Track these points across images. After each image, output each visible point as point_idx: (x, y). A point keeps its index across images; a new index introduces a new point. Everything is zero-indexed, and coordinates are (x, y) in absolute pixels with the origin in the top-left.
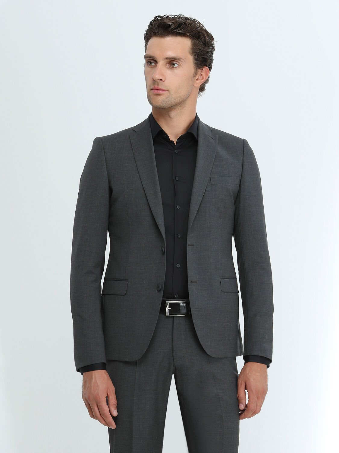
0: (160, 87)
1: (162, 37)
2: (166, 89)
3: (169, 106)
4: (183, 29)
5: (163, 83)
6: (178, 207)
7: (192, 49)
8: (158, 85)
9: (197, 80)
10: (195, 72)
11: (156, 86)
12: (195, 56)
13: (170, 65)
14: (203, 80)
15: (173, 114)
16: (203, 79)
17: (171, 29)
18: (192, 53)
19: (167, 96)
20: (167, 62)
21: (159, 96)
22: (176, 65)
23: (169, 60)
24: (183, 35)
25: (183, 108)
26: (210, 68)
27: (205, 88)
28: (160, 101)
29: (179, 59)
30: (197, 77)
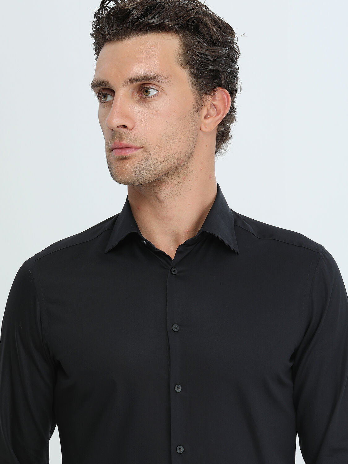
0: (125, 142)
1: (117, 40)
2: (139, 145)
3: (151, 178)
4: (157, 16)
5: (130, 132)
6: (178, 388)
7: (184, 54)
8: (120, 137)
9: (205, 118)
10: (197, 102)
11: (117, 141)
12: (192, 67)
13: (142, 94)
14: (219, 117)
15: (164, 193)
16: (218, 114)
17: (131, 18)
18: (185, 64)
19: (143, 158)
20: (135, 88)
21: (126, 161)
22: (153, 92)
23: (136, 84)
24: (160, 28)
25: (184, 179)
26: (232, 92)
27: (230, 134)
28: (129, 171)
29: (155, 78)
30: (204, 112)
